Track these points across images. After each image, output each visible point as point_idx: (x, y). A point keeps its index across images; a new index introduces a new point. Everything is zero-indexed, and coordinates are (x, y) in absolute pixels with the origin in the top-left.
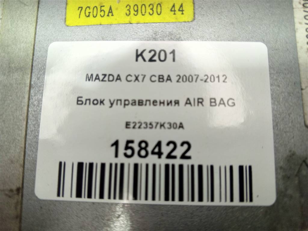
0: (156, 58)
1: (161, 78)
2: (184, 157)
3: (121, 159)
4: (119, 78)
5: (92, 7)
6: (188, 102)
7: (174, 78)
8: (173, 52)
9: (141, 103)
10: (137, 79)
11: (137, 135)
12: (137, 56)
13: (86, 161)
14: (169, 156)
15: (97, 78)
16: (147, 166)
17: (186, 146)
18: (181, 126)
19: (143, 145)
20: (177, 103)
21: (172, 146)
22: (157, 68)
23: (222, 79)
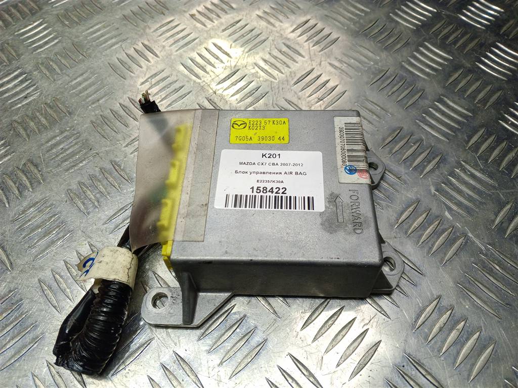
0: (271, 156)
1: (273, 164)
2: (283, 193)
3: (255, 193)
4: (254, 164)
5: (242, 137)
6: (286, 173)
7: (279, 164)
8: (279, 155)
9: (264, 173)
10: (262, 164)
11: (262, 185)
12: (263, 156)
13: (239, 194)
14: (276, 193)
15: (245, 163)
16: (267, 196)
17: (284, 189)
18: (282, 182)
19: (265, 189)
20: (281, 173)
21: (278, 189)
22: (272, 160)
23: (301, 165)
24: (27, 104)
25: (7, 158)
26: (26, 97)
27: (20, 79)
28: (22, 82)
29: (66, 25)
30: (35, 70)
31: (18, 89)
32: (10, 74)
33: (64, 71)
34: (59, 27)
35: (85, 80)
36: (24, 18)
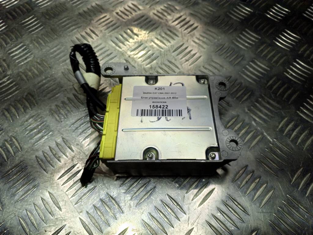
24: (27, 62)
25: (17, 92)
26: (26, 59)
27: (23, 48)
28: (23, 50)
29: (47, 18)
30: (31, 44)
31: (22, 54)
32: (17, 46)
33: (47, 44)
34: (43, 20)
35: (58, 49)
36: (23, 14)
